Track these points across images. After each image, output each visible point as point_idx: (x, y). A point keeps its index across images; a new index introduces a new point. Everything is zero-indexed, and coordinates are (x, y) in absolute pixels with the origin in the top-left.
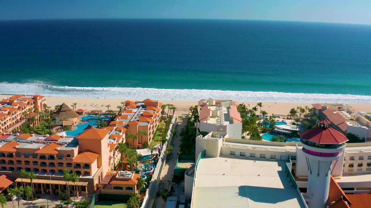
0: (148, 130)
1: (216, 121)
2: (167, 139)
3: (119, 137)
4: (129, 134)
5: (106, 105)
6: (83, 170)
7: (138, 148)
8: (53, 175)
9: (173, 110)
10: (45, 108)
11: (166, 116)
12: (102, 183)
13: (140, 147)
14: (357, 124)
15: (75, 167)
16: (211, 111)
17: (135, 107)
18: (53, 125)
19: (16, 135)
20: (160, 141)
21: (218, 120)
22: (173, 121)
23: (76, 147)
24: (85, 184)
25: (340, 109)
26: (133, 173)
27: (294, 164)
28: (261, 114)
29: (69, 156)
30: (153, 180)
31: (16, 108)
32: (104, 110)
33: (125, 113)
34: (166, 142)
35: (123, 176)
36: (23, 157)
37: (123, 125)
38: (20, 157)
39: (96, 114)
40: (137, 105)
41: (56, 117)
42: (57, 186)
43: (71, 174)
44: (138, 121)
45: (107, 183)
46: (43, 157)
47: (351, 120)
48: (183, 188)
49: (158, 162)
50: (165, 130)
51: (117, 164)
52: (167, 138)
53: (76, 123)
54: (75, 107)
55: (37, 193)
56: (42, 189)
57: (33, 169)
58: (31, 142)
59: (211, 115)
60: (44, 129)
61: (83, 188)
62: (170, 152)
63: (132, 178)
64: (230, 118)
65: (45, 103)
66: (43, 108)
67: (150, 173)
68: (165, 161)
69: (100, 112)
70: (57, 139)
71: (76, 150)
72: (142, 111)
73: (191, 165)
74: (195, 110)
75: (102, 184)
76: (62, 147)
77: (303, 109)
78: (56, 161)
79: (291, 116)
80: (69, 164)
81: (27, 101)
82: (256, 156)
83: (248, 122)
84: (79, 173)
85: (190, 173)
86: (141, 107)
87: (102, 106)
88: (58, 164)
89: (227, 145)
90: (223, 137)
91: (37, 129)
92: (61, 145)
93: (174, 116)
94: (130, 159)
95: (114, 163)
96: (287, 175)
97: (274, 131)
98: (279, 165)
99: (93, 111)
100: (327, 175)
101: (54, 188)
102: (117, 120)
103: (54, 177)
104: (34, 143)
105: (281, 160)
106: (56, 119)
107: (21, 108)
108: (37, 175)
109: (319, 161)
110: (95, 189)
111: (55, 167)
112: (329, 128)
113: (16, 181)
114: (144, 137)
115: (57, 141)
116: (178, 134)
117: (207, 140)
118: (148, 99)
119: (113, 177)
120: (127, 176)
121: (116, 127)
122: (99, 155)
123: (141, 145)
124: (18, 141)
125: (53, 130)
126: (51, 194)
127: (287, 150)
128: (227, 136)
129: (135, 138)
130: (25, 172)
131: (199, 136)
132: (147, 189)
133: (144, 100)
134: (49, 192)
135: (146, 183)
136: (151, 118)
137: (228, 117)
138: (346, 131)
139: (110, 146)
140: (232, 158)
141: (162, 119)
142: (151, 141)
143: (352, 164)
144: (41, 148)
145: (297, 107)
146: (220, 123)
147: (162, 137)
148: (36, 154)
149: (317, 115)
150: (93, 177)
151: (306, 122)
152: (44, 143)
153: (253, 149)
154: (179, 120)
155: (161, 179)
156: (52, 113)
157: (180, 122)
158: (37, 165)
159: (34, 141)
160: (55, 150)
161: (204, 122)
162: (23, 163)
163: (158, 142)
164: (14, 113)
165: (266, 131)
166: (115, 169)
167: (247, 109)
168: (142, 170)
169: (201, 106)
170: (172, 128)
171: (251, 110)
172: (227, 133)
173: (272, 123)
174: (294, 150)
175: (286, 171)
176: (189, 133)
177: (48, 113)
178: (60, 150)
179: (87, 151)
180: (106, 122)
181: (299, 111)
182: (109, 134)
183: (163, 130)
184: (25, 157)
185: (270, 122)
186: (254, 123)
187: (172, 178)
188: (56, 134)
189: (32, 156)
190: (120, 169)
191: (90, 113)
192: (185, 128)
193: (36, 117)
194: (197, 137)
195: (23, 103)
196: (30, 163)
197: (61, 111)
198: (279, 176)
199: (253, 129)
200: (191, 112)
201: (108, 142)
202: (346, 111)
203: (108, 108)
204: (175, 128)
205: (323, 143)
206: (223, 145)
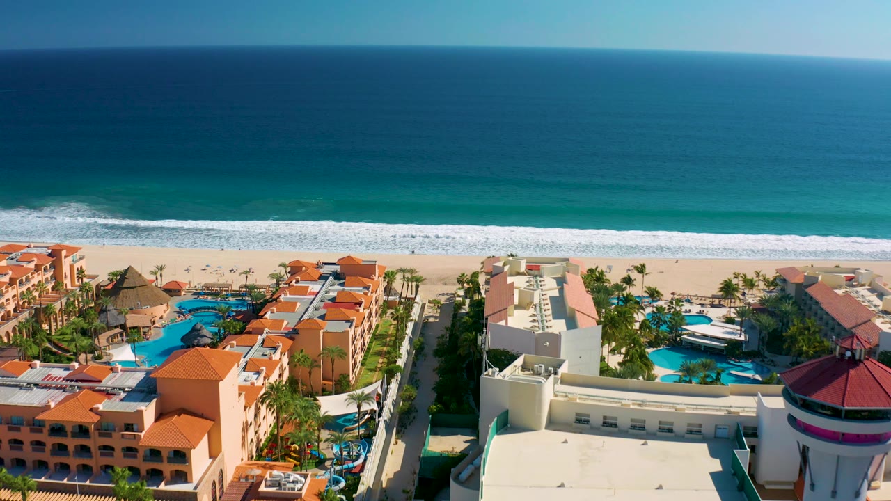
0: (350, 344)
1: (531, 319)
2: (399, 366)
3: (272, 365)
4: (298, 356)
5: (243, 271)
6: (167, 468)
7: (324, 392)
8: (85, 482)
9: (414, 284)
10: (82, 281)
11: (398, 299)
13: (327, 389)
15: (146, 459)
16: (517, 288)
17: (317, 278)
18: (99, 327)
20: (381, 370)
21: (534, 315)
22: (415, 313)
23: (150, 401)
25: (850, 283)
26: (305, 476)
27: (753, 449)
28: (646, 295)
29: (129, 427)
30: (361, 489)
32: (237, 283)
33: (289, 296)
34: (398, 374)
35: (279, 486)
36: (3, 428)
37: (282, 331)
39: (216, 294)
40: (321, 271)
41: (109, 305)
43: (133, 485)
44: (323, 317)
46: (58, 430)
47: (886, 312)
49: (375, 436)
50: (393, 339)
51: (267, 439)
52: (401, 363)
53: (161, 318)
54: (161, 275)
57: (34, 462)
58: (28, 384)
59: (516, 301)
60: (75, 339)
62: (407, 404)
63: (304, 492)
64: (568, 311)
65: (81, 267)
66: (76, 279)
67: (355, 467)
68: (395, 429)
69: (225, 289)
70: (99, 378)
71: (149, 411)
72: (334, 289)
73: (466, 442)
74: (472, 286)
76: (112, 400)
77: (751, 281)
78: (94, 442)
79: (720, 298)
80: (130, 451)
81: (35, 262)
82: (647, 426)
83: (615, 322)
84: (156, 476)
85: (464, 475)
86: (331, 278)
87: (231, 271)
88: (100, 449)
89: (566, 396)
90: (556, 373)
91: (61, 337)
92: (109, 394)
93: (416, 301)
94: (300, 430)
95: (258, 438)
97: (680, 340)
98: (713, 454)
99: (206, 287)
100: (858, 494)
102: (268, 315)
103: (89, 486)
104: (35, 388)
105: (715, 437)
106: (108, 308)
107: (18, 281)
108: (43, 479)
109: (839, 457)
111: (91, 457)
112: (867, 359)
114: (338, 362)
115: (100, 382)
116: (429, 350)
117: (514, 385)
118: (349, 258)
119: (250, 487)
120: (288, 486)
121: (264, 336)
122: (213, 422)
123: (331, 383)
125: (101, 341)
127: (733, 410)
128: (563, 370)
129: (315, 364)
130: (8, 475)
131: (490, 371)
133: (340, 260)
135: (344, 497)
136: (358, 311)
137: (560, 308)
139: (245, 395)
140: (581, 433)
141: (386, 309)
142: (357, 370)
144: (52, 405)
145: (734, 274)
146: (541, 325)
147: (387, 359)
148: (39, 421)
149: (791, 298)
150: (196, 488)
151: (765, 319)
152: (63, 389)
153: (640, 405)
154: (431, 310)
155: (384, 486)
156: (101, 292)
157: (432, 316)
158: (43, 451)
159: (37, 383)
160: (91, 410)
161: (499, 323)
162: (5, 445)
163: (377, 373)
165: (660, 342)
166: (259, 457)
167: (610, 283)
168: (333, 457)
169: (487, 274)
170: (413, 333)
171: (619, 283)
172: (562, 357)
173: (674, 319)
174: (752, 410)
175: (733, 472)
176: (458, 352)
177: (90, 294)
178: (105, 409)
179: (181, 411)
180: (239, 317)
181: (741, 283)
182: (244, 357)
183: (388, 339)
184: (10, 429)
185: (669, 316)
186: (629, 320)
187: (414, 482)
188: (108, 351)
189: (28, 428)
190: (272, 455)
191: (199, 291)
192: (448, 335)
193: (57, 306)
194: (485, 373)
195: (23, 266)
196: (24, 447)
197: (124, 286)
198: (718, 490)
199: (626, 336)
200: (462, 289)
201: (240, 382)
202: (867, 287)
203: (247, 277)
204: (422, 334)
205: (852, 406)
206: (556, 396)
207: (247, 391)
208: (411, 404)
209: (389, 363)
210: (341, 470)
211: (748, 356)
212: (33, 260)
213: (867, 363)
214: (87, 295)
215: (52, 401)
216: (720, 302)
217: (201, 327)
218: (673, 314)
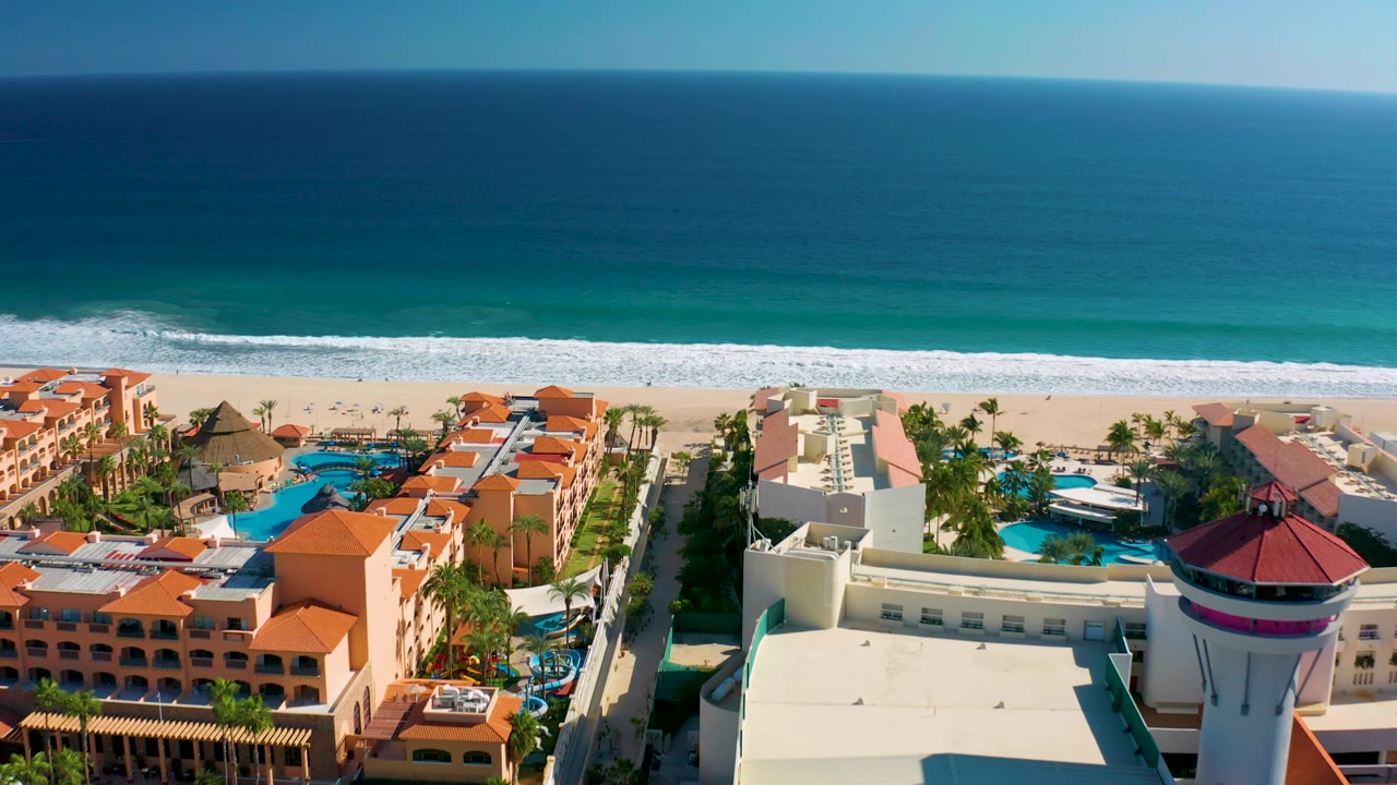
0: (555, 512)
1: (823, 476)
2: (627, 547)
3: (439, 541)
4: (478, 529)
5: (392, 410)
6: (290, 683)
7: (516, 583)
8: (171, 702)
9: (650, 429)
10: (152, 423)
11: (626, 452)
12: (368, 736)
13: (521, 580)
14: (1374, 485)
15: (258, 669)
16: (802, 432)
17: (504, 419)
18: (179, 491)
19: (29, 537)
20: (599, 552)
21: (828, 471)
22: (652, 471)
23: (265, 587)
24: (301, 738)
25: (1303, 426)
26: (491, 694)
27: (1139, 657)
28: (997, 445)
29: (234, 623)
30: (571, 717)
31: (38, 425)
32: (383, 428)
33: (463, 444)
34: (626, 558)
35: (453, 706)
36: (51, 626)
37: (453, 493)
38: (40, 626)
39: (352, 445)
40: (511, 408)
41: (193, 458)
42: (186, 745)
43: (243, 702)
44: (514, 474)
45: (390, 737)
46: (130, 628)
47: (1352, 468)
48: (694, 752)
49: (591, 644)
50: (618, 509)
51: (432, 648)
52: (630, 542)
53: (271, 478)
54: (270, 416)
55: (107, 771)
56: (128, 759)
57: (94, 675)
58: (85, 564)
59: (801, 451)
60: (144, 508)
61: (292, 755)
62: (639, 600)
63: (488, 714)
64: (877, 464)
65: (150, 403)
66: (143, 420)
67: (562, 687)
68: (620, 635)
69: (365, 437)
70: (188, 556)
71: (264, 600)
72: (530, 434)
73: (725, 653)
74: (736, 431)
75: (369, 739)
76: (209, 586)
77: (1158, 425)
78: (182, 646)
79: (1110, 450)
80: (237, 658)
81: (82, 395)
82: (986, 622)
83: (949, 481)
84: (273, 693)
85: (720, 692)
86: (525, 419)
87: (374, 411)
88: (191, 656)
89: (869, 580)
90: (854, 548)
91: (122, 506)
92: (204, 577)
93: (653, 454)
94: (482, 632)
95: (419, 646)
96: (1113, 705)
97: (1047, 510)
98: (1080, 662)
99: (337, 433)
100: (1279, 710)
101: (175, 752)
102: (433, 471)
103: (177, 708)
104: (95, 570)
105: (1085, 639)
106: (192, 463)
107: (57, 422)
108: (109, 699)
109: (1249, 654)
110: (342, 756)
111: (178, 666)
112: (1291, 517)
113: (23, 723)
114: (537, 538)
115: (190, 560)
116: (671, 525)
117: (790, 562)
118: (553, 387)
119: (411, 708)
120: (467, 705)
121: (428, 500)
122: (356, 618)
123: (526, 570)
124: (35, 562)
125: (182, 511)
126: (164, 779)
127: (1110, 600)
128: (866, 543)
129: (501, 542)
130: (60, 691)
131: (758, 543)
132: (549, 758)
133: (538, 391)
134: (157, 769)
135: (546, 729)
136: (566, 465)
137: (866, 460)
138: (1336, 515)
139: (401, 581)
140: (890, 632)
141: (607, 465)
142: (564, 553)
143: (1368, 654)
144: (123, 592)
145: (1134, 416)
146: (836, 484)
147: (610, 536)
148: (104, 614)
149: (1215, 448)
150: (332, 710)
151: (1173, 479)
152: (138, 571)
153: (975, 593)
154: (675, 468)
155: (604, 714)
156: (180, 441)
157: (676, 477)
158: (109, 658)
159: (99, 562)
160: (180, 599)
161: (775, 481)
162: (53, 651)
163: (594, 557)
164: (27, 443)
165: (1016, 513)
166: (422, 674)
167: (943, 426)
168: (530, 674)
169: (760, 412)
170: (649, 500)
171: (957, 427)
172: (866, 527)
173: (1037, 480)
174: (1139, 600)
175: (1107, 684)
176: (714, 524)
177: (163, 443)
178: (200, 598)
179: (309, 602)
180: (388, 477)
181: (1142, 430)
182: (399, 530)
183: (611, 509)
184: (61, 627)
185: (1030, 476)
186: (969, 479)
187: (648, 708)
188: (193, 526)
189: (87, 626)
190: (440, 672)
191: (326, 440)
192: (700, 503)
193: (116, 459)
194: (752, 546)
195: (64, 400)
196: (81, 654)
197: (215, 431)
198: (1084, 709)
199: (964, 503)
200: (722, 437)
201: (393, 563)
202: (1328, 433)
203: (398, 419)
204: (661, 502)
205: (1266, 580)
206: (854, 580)
207: (405, 576)
208: (644, 600)
209: (613, 541)
210: (542, 691)
211: (1147, 534)
212: (79, 392)
213: (1291, 522)
214: (159, 444)
215: (122, 586)
216: (1110, 456)
217: (332, 491)
218: (1036, 473)
